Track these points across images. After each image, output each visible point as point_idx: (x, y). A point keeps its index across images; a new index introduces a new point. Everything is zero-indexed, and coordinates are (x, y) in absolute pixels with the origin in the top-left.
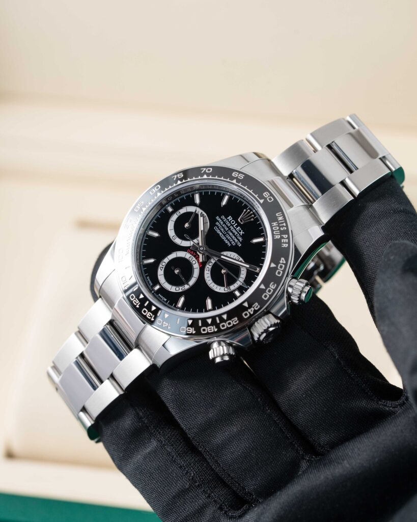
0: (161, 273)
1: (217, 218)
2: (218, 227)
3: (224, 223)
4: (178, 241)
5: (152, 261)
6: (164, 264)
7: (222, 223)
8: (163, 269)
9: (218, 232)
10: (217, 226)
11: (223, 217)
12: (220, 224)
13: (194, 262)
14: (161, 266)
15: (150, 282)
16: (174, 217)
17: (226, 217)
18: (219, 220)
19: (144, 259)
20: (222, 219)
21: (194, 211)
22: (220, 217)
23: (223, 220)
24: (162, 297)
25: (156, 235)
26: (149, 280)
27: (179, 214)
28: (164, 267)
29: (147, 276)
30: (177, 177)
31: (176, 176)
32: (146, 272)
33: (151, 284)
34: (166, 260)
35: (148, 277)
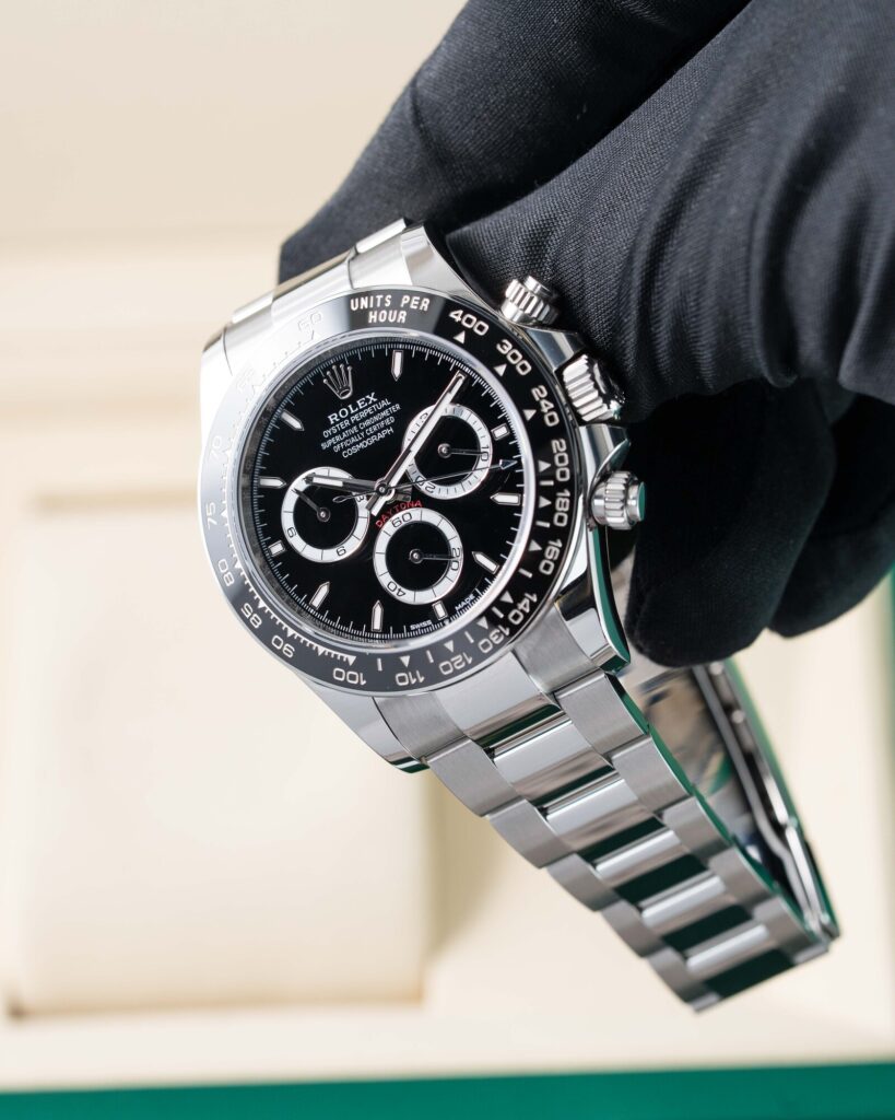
0: (410, 597)
1: (324, 446)
2: (345, 448)
3: (340, 432)
4: (352, 545)
5: (378, 611)
6: (392, 586)
7: (338, 438)
8: (403, 590)
9: (355, 450)
10: (341, 450)
11: (327, 433)
12: (339, 442)
13: (407, 517)
14: (394, 593)
15: (424, 624)
16: (298, 543)
17: (328, 426)
18: (330, 442)
19: (369, 629)
20: (330, 437)
21: (296, 496)
22: (325, 440)
23: (334, 435)
24: (463, 604)
25: (323, 591)
26: (418, 626)
27: (294, 531)
28: (399, 587)
29: (409, 630)
30: (212, 517)
31: (209, 520)
32: (398, 630)
33: (429, 622)
34: (385, 578)
35: (412, 627)
